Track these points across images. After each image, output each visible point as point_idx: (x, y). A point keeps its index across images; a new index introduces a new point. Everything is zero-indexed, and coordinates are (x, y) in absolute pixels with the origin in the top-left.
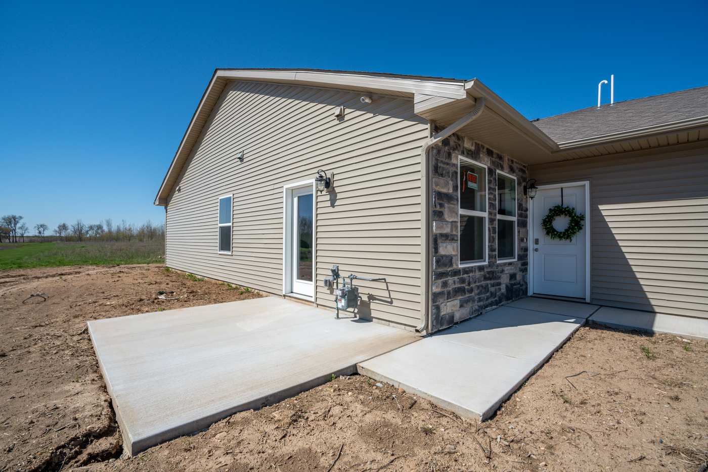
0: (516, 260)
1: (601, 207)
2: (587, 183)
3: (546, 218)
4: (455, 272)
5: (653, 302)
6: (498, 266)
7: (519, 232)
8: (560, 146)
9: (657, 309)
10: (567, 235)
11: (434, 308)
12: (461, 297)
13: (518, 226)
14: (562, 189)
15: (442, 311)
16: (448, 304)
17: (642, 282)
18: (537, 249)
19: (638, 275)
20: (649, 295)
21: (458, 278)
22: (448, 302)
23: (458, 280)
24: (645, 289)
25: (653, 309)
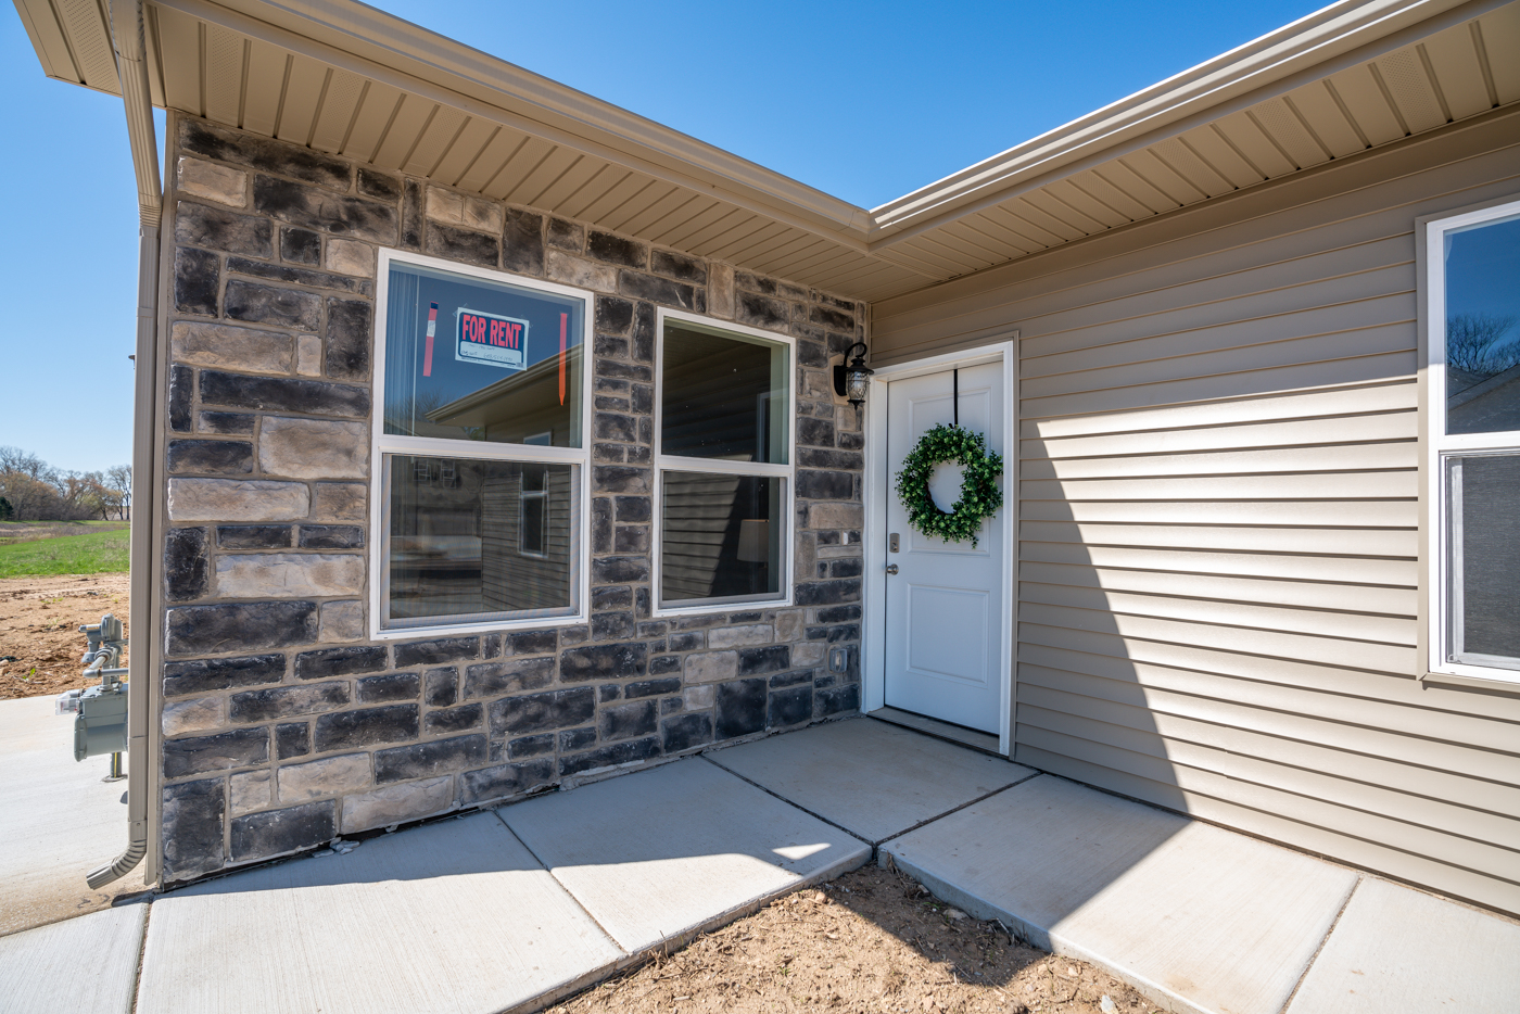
0: (789, 601)
1: (1046, 429)
2: (1006, 348)
3: (909, 470)
4: (333, 659)
5: (1186, 780)
6: (656, 628)
7: (803, 513)
8: (878, 220)
9: (1196, 808)
10: (960, 524)
11: (167, 793)
12: (378, 746)
13: (797, 494)
14: (956, 371)
15: (235, 800)
16: (282, 772)
17: (1155, 702)
18: (895, 566)
19: (1145, 676)
20: (1176, 754)
21: (363, 681)
22: (283, 766)
23: (360, 686)
24: (1165, 727)
25: (1184, 802)
